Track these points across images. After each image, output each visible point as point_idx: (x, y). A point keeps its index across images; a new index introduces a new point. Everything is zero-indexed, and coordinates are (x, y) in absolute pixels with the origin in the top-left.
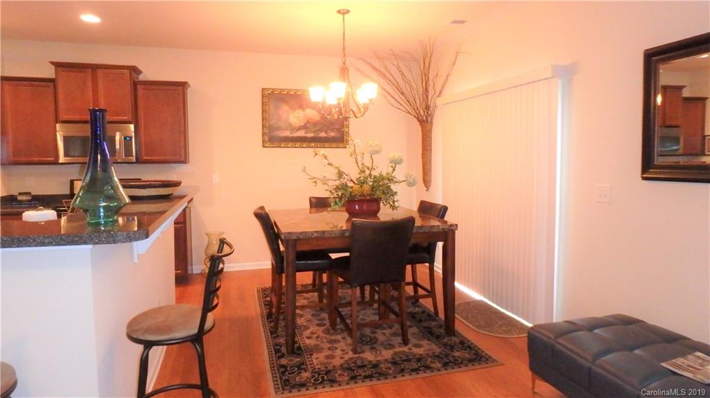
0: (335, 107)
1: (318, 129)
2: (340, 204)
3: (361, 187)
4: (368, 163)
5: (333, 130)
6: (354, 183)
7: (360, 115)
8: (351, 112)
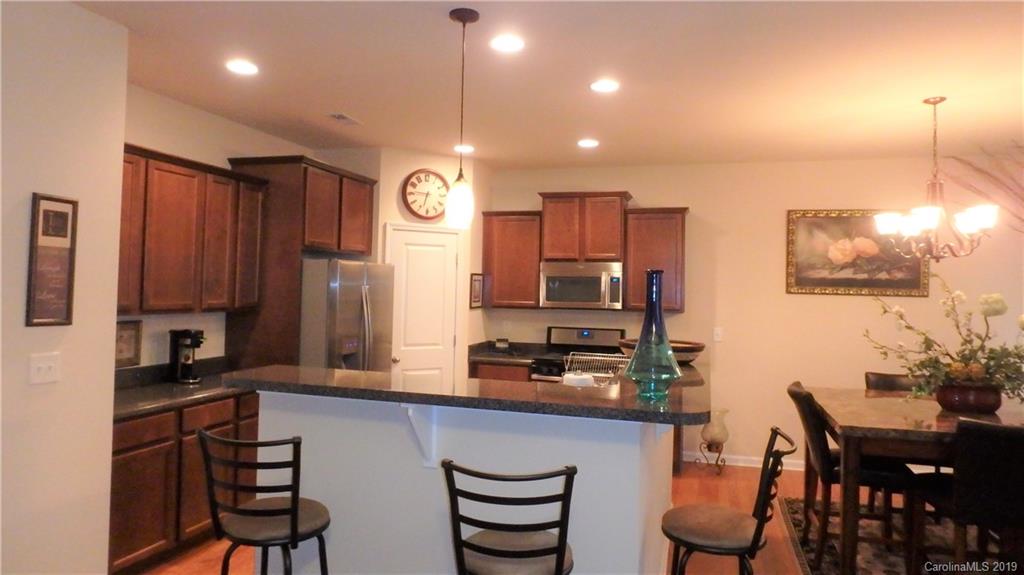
0: (918, 241)
1: (874, 267)
2: (927, 389)
3: (967, 365)
4: (979, 327)
5: (900, 269)
6: (952, 358)
7: (962, 254)
8: (946, 250)
